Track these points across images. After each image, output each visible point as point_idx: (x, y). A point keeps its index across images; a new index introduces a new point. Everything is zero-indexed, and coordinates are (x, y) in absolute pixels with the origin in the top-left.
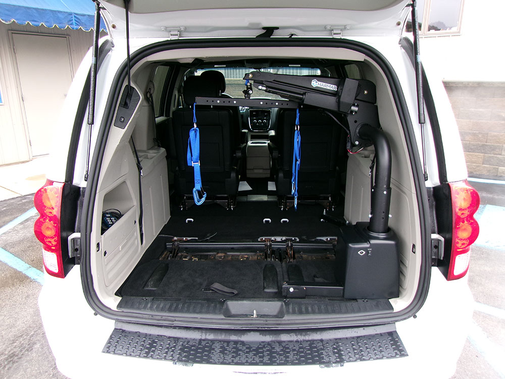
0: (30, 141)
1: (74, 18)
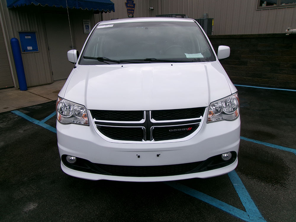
0: (52, 72)
1: (77, 3)
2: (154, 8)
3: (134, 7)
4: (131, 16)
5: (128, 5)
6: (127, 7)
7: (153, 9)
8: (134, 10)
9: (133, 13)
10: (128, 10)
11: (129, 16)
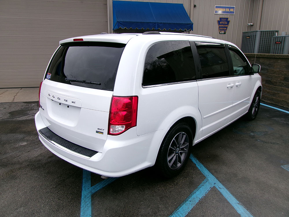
2: (253, 23)
3: (228, 24)
4: (223, 33)
5: (221, 23)
6: (219, 24)
7: (252, 25)
8: (227, 27)
9: (226, 30)
10: (220, 27)
11: (220, 33)
